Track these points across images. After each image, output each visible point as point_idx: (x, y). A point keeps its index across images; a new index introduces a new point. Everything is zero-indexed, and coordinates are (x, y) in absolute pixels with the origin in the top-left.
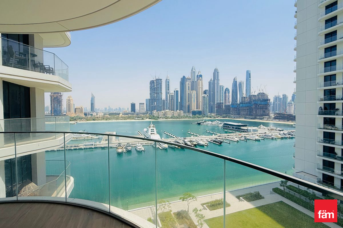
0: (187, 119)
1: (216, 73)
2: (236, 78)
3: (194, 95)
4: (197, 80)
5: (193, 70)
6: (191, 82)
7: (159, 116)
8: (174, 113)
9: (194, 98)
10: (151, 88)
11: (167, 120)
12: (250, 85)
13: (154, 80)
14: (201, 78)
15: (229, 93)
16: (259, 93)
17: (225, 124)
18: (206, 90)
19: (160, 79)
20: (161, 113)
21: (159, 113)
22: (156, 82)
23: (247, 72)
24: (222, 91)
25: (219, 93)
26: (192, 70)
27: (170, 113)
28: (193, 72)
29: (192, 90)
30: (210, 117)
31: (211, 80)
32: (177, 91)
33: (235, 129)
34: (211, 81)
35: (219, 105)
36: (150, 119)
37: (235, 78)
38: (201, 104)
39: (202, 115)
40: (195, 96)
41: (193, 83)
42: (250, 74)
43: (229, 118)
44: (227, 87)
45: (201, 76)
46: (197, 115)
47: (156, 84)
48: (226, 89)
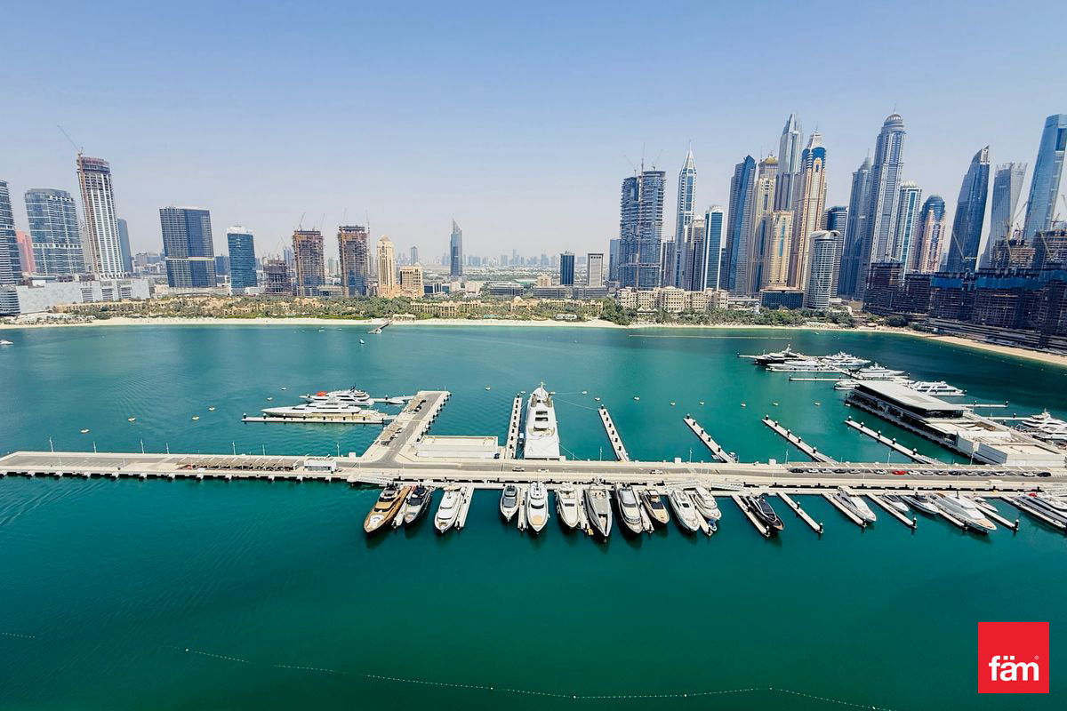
1: (889, 138)
2: (987, 154)
3: (784, 227)
4: (804, 169)
5: (791, 129)
6: (777, 177)
7: (639, 307)
8: (695, 298)
9: (783, 242)
10: (625, 205)
12: (1055, 183)
13: (637, 175)
14: (818, 161)
15: (940, 216)
17: (862, 388)
18: (835, 209)
19: (658, 172)
20: (647, 299)
21: (641, 297)
22: (645, 185)
23: (1052, 122)
24: (911, 208)
25: (894, 220)
26: (786, 130)
27: (680, 296)
28: (789, 139)
29: (778, 207)
31: (865, 166)
32: (717, 218)
33: (903, 419)
34: (865, 171)
37: (979, 154)
39: (803, 308)
41: (783, 181)
42: (1062, 132)
43: (916, 328)
44: (934, 194)
45: (820, 152)
46: (783, 311)
47: (643, 189)
48: (931, 200)
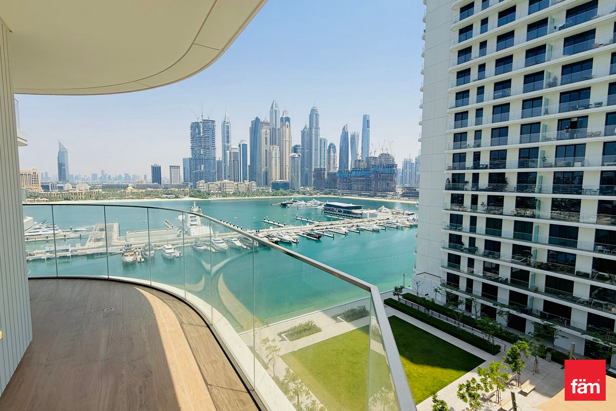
0: (263, 197)
1: (314, 115)
2: (347, 128)
3: (276, 153)
4: (282, 126)
5: (274, 107)
6: (270, 129)
7: (211, 190)
8: (239, 186)
9: (276, 160)
10: (193, 137)
11: (225, 198)
12: (368, 141)
13: (199, 121)
14: (287, 123)
15: (335, 152)
16: (382, 154)
17: (327, 205)
18: (296, 146)
19: (211, 121)
20: (214, 186)
21: (210, 186)
22: (204, 127)
23: (365, 117)
24: (324, 147)
25: (319, 152)
26: (272, 107)
27: (232, 185)
28: (273, 112)
29: (272, 143)
30: (304, 194)
31: (305, 128)
32: (245, 146)
33: (344, 213)
34: (306, 130)
35: (319, 173)
36: (192, 196)
37: (344, 128)
38: (287, 170)
39: (290, 190)
40: (278, 156)
41: (273, 131)
42: (368, 121)
43: (334, 195)
44: (332, 142)
45: (288, 119)
46: (281, 190)
47: (203, 129)
48: (331, 144)
